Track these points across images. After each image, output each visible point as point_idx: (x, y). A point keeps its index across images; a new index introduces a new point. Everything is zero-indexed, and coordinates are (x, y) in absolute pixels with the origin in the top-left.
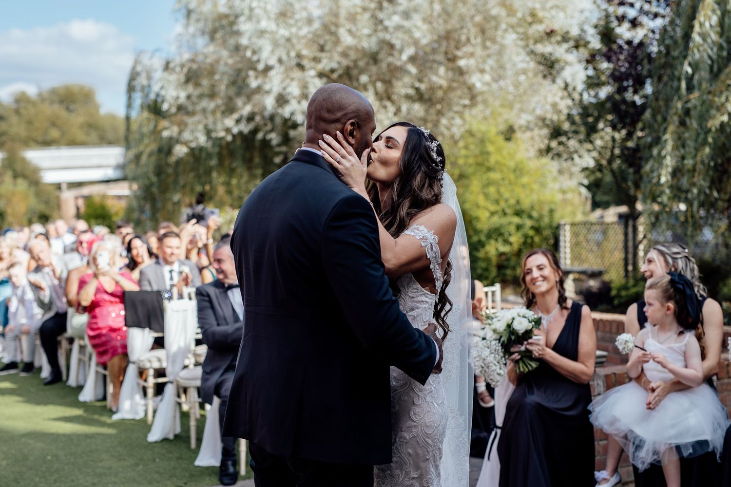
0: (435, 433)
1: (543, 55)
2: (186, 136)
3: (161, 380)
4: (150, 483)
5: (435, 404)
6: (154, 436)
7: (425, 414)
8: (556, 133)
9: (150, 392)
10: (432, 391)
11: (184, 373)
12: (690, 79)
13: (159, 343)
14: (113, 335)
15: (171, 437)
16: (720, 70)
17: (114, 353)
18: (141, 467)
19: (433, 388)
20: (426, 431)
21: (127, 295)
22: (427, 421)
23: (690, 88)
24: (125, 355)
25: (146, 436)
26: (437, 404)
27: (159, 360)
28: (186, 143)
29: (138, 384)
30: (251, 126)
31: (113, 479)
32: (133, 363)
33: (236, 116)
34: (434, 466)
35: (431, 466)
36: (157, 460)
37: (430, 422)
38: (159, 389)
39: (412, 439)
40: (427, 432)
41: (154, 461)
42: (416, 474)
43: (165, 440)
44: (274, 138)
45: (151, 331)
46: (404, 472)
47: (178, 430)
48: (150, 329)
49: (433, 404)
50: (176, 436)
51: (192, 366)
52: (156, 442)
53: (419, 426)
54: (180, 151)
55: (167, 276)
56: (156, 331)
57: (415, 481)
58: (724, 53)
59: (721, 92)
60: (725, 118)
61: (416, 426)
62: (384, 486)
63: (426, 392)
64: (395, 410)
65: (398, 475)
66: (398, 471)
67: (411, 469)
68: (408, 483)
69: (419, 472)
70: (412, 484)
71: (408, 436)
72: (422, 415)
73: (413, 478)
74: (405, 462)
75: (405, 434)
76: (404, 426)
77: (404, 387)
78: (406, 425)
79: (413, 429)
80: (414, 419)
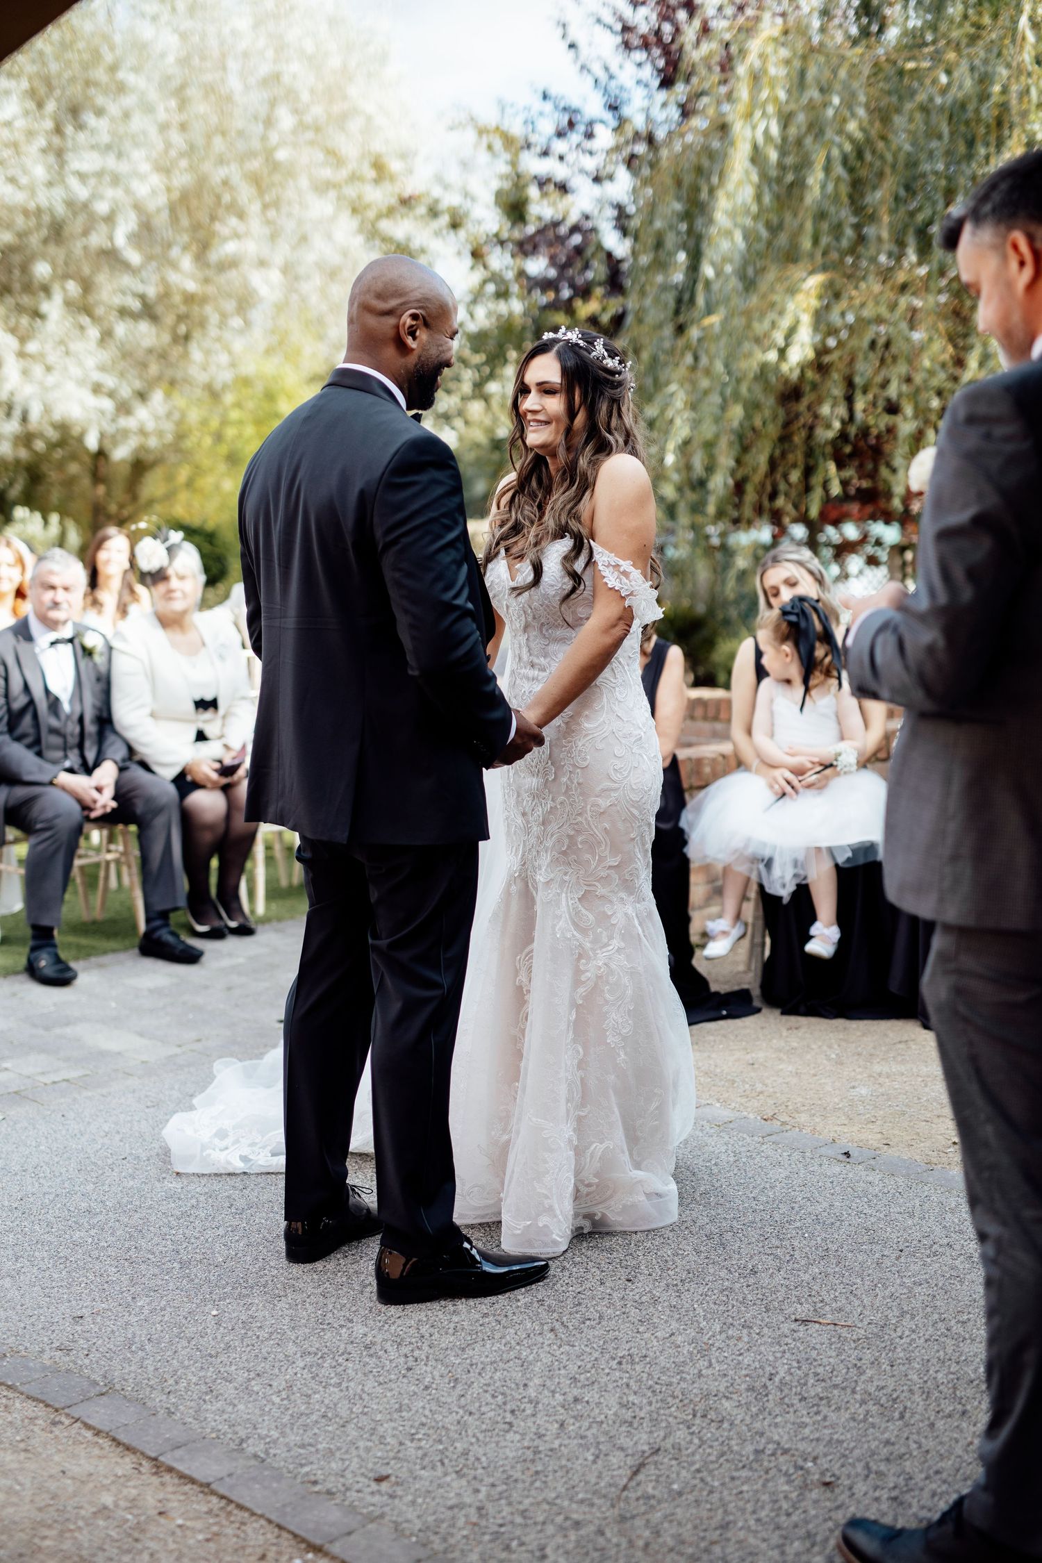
0: (641, 800)
5: (642, 755)
7: (629, 772)
10: (639, 736)
16: (759, 276)
20: (631, 796)
22: (632, 781)
23: (708, 304)
26: (646, 756)
34: (641, 850)
35: (638, 850)
37: (637, 782)
39: (610, 808)
40: (633, 799)
42: (615, 861)
53: (621, 789)
58: (760, 246)
59: (763, 315)
60: (772, 356)
61: (616, 790)
62: (566, 878)
63: (633, 739)
64: (585, 764)
65: (588, 861)
66: (589, 856)
67: (607, 853)
68: (603, 874)
69: (619, 858)
70: (608, 876)
71: (604, 803)
72: (625, 774)
73: (610, 867)
74: (599, 843)
75: (600, 801)
76: (598, 789)
77: (601, 731)
78: (602, 786)
79: (612, 794)
80: (614, 778)
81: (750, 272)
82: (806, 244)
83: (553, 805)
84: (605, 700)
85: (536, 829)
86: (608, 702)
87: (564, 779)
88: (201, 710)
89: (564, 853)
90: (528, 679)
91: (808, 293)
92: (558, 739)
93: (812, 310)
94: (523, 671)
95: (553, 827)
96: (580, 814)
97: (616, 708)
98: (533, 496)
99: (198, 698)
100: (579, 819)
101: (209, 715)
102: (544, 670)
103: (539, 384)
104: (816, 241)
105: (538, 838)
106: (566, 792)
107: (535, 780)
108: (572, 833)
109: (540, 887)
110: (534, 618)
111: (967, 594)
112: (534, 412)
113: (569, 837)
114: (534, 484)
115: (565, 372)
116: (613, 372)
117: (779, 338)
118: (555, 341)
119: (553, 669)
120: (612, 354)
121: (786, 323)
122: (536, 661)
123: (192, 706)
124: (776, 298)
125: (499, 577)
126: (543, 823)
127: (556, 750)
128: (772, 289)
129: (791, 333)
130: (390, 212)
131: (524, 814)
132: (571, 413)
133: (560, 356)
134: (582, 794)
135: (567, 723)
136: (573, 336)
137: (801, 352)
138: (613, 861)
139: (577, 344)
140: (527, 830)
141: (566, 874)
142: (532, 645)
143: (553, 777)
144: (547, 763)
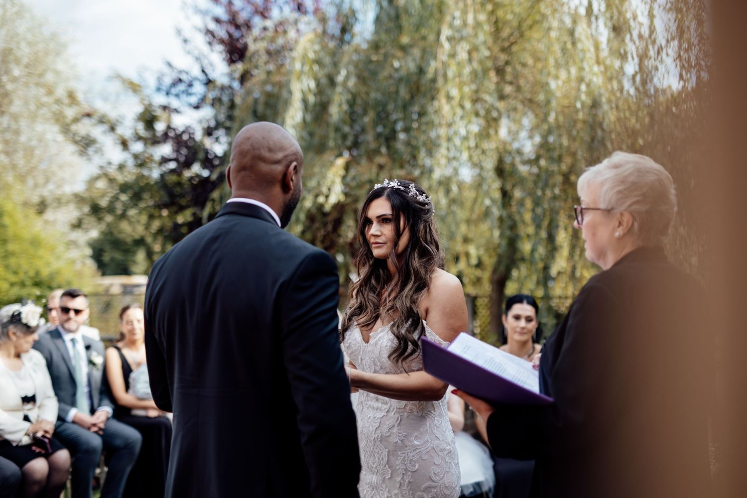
0: (452, 494)
5: (453, 464)
7: (444, 475)
10: (451, 451)
19: (451, 448)
22: (446, 481)
26: (454, 464)
37: (449, 482)
40: (446, 493)
49: (451, 464)
53: (438, 486)
60: (322, 199)
61: (435, 487)
63: (446, 453)
64: (414, 469)
72: (441, 476)
75: (425, 495)
76: (423, 487)
77: (425, 447)
78: (426, 485)
79: (433, 490)
80: (434, 479)
83: (389, 495)
84: (428, 425)
86: (431, 428)
87: (399, 479)
88: (25, 403)
91: (338, 167)
92: (395, 451)
93: (342, 176)
94: (369, 403)
97: (435, 431)
98: (373, 290)
99: (23, 396)
101: (29, 406)
103: (378, 217)
106: (400, 487)
107: (374, 477)
112: (377, 236)
114: (373, 281)
115: (393, 207)
116: (423, 204)
117: (325, 190)
118: (383, 189)
120: (422, 193)
121: (328, 182)
123: (20, 401)
125: (355, 340)
127: (392, 458)
129: (331, 187)
130: (76, 120)
132: (398, 234)
133: (389, 198)
134: (411, 489)
135: (402, 441)
136: (394, 184)
137: (336, 197)
139: (399, 189)
143: (389, 476)
144: (385, 466)
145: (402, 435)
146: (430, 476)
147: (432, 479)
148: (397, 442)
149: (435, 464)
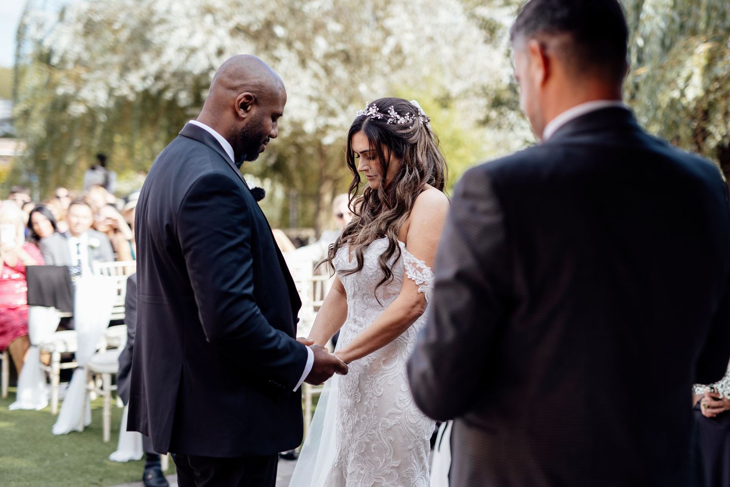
0: (420, 423)
1: (484, 20)
2: (85, 93)
3: (67, 366)
4: (60, 479)
6: (61, 428)
8: (497, 103)
9: (55, 378)
11: (97, 358)
12: (640, 51)
13: (66, 324)
14: (13, 314)
15: (80, 428)
16: (672, 44)
17: (16, 335)
18: (48, 463)
20: (410, 420)
21: (29, 270)
23: (640, 61)
24: (27, 337)
25: (51, 428)
27: (65, 343)
28: (84, 101)
29: (41, 369)
30: (160, 85)
31: (17, 477)
32: (36, 346)
33: (142, 73)
34: (416, 457)
35: (413, 457)
36: (67, 455)
38: (66, 376)
39: (395, 426)
40: (411, 422)
41: (62, 455)
42: (397, 463)
43: (73, 432)
44: (184, 98)
45: (57, 310)
46: (384, 460)
47: (88, 421)
48: (56, 308)
50: (86, 428)
51: (103, 350)
52: (63, 435)
53: (403, 414)
54: (77, 110)
55: (73, 249)
56: (63, 311)
57: (394, 470)
58: (676, 27)
59: (672, 68)
60: (676, 94)
61: (400, 414)
62: (363, 472)
64: (380, 394)
65: (378, 462)
66: (378, 458)
67: (391, 457)
68: (388, 471)
69: (399, 462)
70: (391, 473)
71: (391, 423)
72: (407, 404)
73: (393, 467)
74: (386, 450)
75: (388, 421)
76: (388, 412)
77: (393, 372)
78: (389, 411)
79: (397, 417)
80: (399, 406)
81: (667, 42)
82: (702, 25)
83: (358, 420)
85: (348, 436)
86: (400, 352)
87: (366, 403)
89: (362, 454)
90: (351, 330)
91: (699, 55)
92: (365, 374)
93: (701, 66)
95: (357, 435)
96: (374, 428)
100: (374, 432)
102: (361, 326)
103: (361, 153)
104: (708, 24)
105: (349, 441)
106: (367, 412)
107: (349, 401)
108: (368, 441)
109: (348, 475)
110: (359, 289)
111: (450, 334)
112: (365, 171)
113: (366, 443)
117: (681, 83)
118: (362, 121)
119: (368, 326)
121: (684, 74)
122: (358, 319)
124: (681, 58)
126: (352, 432)
127: (362, 382)
128: (679, 53)
129: (689, 78)
131: (343, 424)
133: (366, 132)
134: (376, 414)
135: (372, 364)
137: (694, 92)
138: (396, 464)
140: (344, 435)
141: (362, 469)
142: (356, 307)
143: (360, 400)
144: (357, 390)
145: (372, 358)
146: (395, 403)
147: (396, 406)
148: (366, 365)
149: (401, 391)
